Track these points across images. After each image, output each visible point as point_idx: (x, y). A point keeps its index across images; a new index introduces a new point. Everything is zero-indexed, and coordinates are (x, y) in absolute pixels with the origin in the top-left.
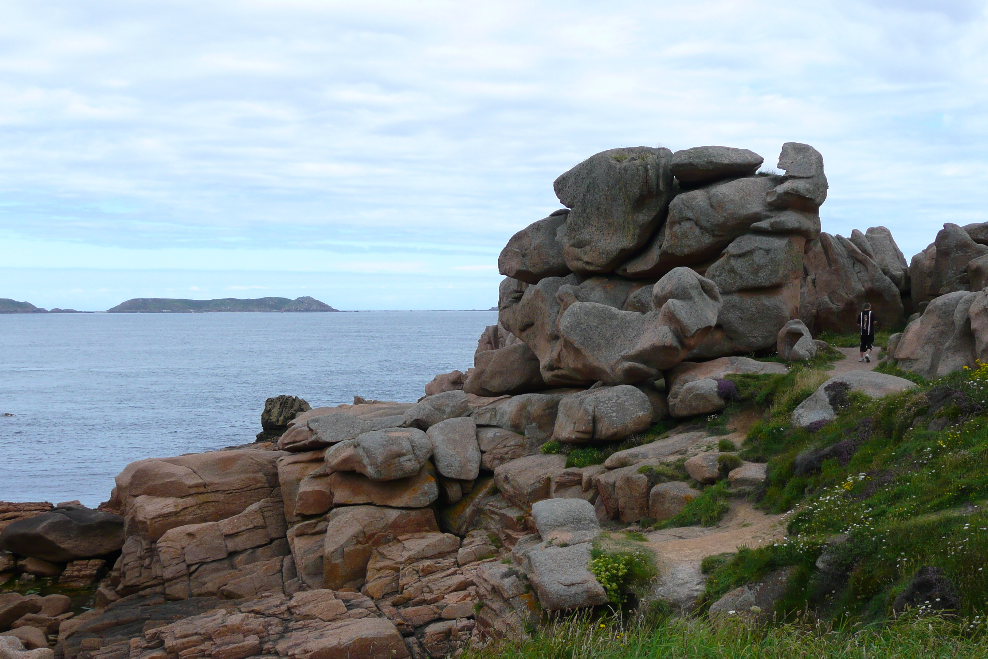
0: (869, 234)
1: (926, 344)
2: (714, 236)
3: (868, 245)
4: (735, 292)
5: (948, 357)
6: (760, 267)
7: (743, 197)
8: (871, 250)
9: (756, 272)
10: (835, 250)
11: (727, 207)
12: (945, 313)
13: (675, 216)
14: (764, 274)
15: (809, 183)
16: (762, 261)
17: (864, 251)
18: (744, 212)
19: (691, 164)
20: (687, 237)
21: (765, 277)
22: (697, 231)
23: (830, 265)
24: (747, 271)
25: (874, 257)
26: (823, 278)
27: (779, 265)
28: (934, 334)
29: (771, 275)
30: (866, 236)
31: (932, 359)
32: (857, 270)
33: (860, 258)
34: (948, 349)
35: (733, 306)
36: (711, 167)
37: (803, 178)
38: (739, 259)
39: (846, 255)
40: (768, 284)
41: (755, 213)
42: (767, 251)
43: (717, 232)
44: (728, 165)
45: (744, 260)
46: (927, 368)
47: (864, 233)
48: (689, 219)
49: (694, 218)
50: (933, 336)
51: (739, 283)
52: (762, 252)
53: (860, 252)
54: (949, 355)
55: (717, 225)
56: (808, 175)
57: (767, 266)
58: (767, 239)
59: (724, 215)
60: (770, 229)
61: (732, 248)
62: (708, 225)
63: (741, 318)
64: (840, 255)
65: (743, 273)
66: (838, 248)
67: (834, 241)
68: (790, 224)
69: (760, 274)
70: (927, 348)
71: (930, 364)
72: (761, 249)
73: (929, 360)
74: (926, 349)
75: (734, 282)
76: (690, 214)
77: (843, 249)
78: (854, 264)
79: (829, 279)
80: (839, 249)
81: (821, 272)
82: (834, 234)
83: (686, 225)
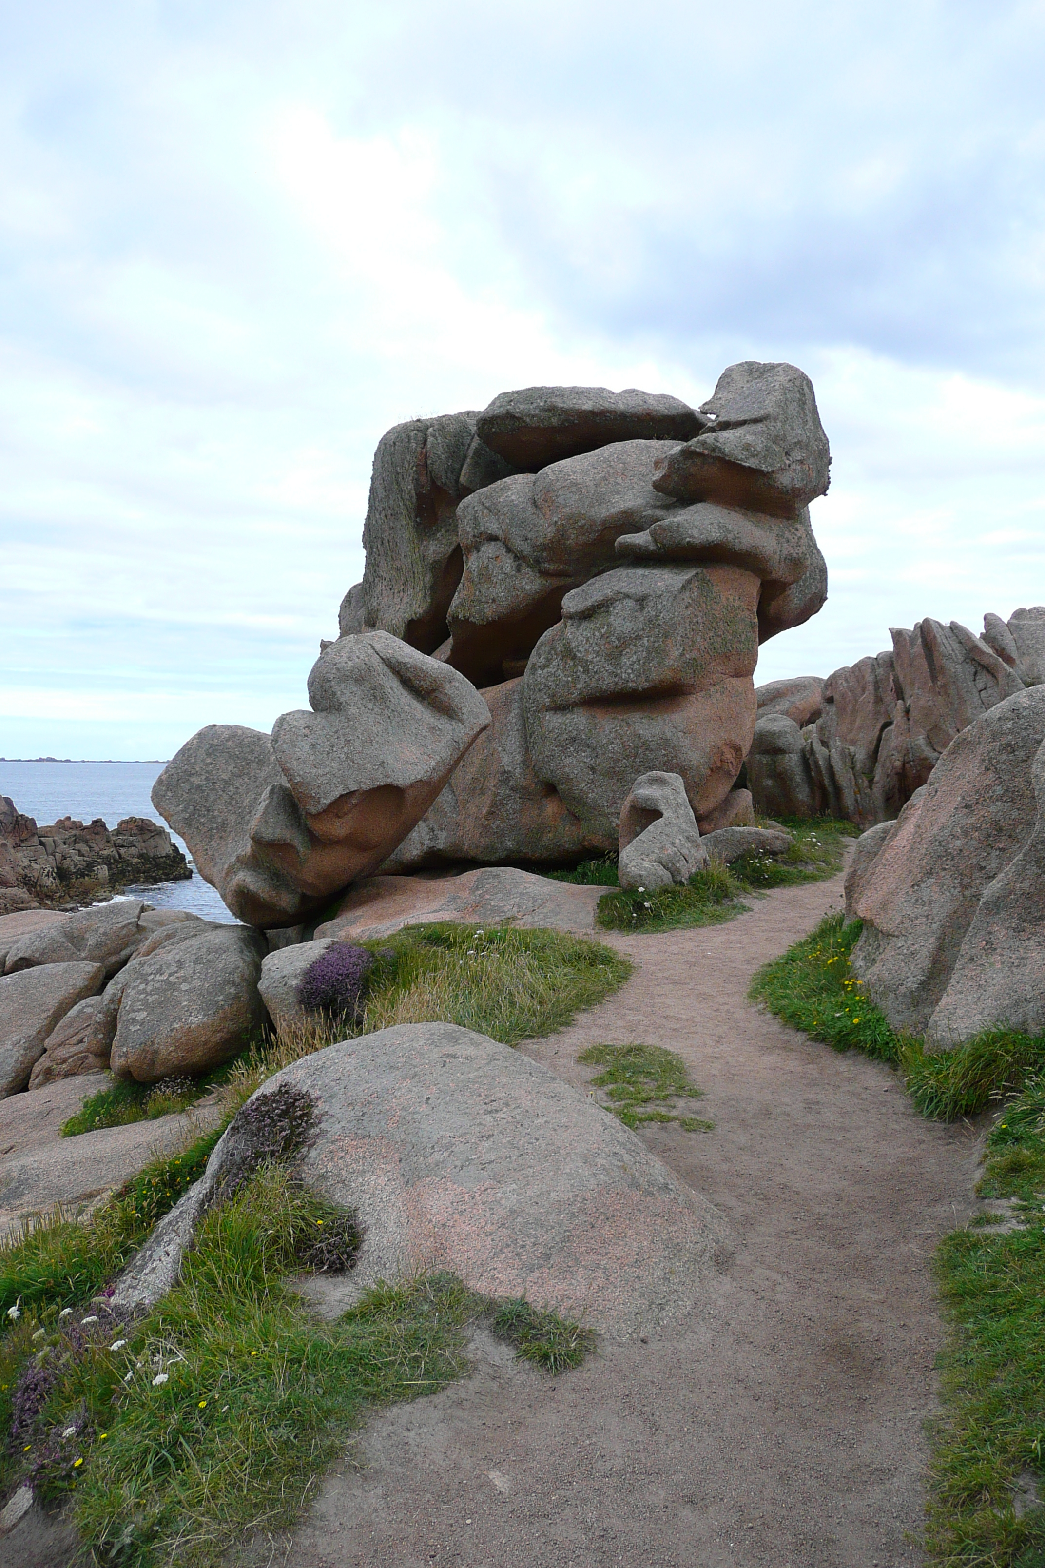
0: (1014, 621)
1: (930, 873)
2: (544, 573)
3: (1008, 641)
4: (575, 705)
5: (990, 947)
6: (625, 643)
7: (605, 479)
8: (1014, 649)
9: (615, 655)
10: (942, 649)
11: (560, 500)
12: (1010, 748)
13: (468, 533)
14: (634, 658)
15: (755, 433)
16: (628, 627)
17: (1001, 652)
18: (603, 512)
19: (510, 416)
20: (489, 579)
21: (636, 667)
22: (508, 563)
23: (934, 678)
24: (598, 653)
25: (1017, 662)
26: (921, 702)
27: (666, 636)
28: (966, 833)
29: (648, 659)
30: (1009, 625)
31: (941, 939)
32: (981, 685)
33: (985, 661)
34: (996, 906)
35: (573, 740)
36: (554, 421)
37: (743, 423)
38: (585, 624)
39: (961, 658)
40: (642, 684)
41: (625, 512)
42: (641, 601)
43: (546, 565)
44: (592, 413)
45: (592, 626)
46: (912, 983)
47: (1006, 617)
48: (493, 538)
49: (500, 533)
50: (958, 843)
51: (583, 684)
52: (630, 603)
53: (990, 651)
54: (1000, 933)
55: (544, 547)
56: (756, 415)
57: (639, 638)
58: (646, 572)
59: (555, 519)
60: (652, 547)
61: (571, 602)
62: (525, 548)
63: (593, 769)
64: (950, 657)
65: (590, 657)
66: (947, 645)
67: (942, 633)
68: (695, 533)
69: (624, 660)
70: (930, 890)
71: (926, 963)
72: (627, 596)
73: (926, 946)
74: (925, 895)
75: (574, 682)
76: (493, 527)
77: (956, 646)
78: (976, 673)
79: (930, 703)
80: (948, 647)
81: (920, 692)
82: (945, 622)
83: (489, 550)
